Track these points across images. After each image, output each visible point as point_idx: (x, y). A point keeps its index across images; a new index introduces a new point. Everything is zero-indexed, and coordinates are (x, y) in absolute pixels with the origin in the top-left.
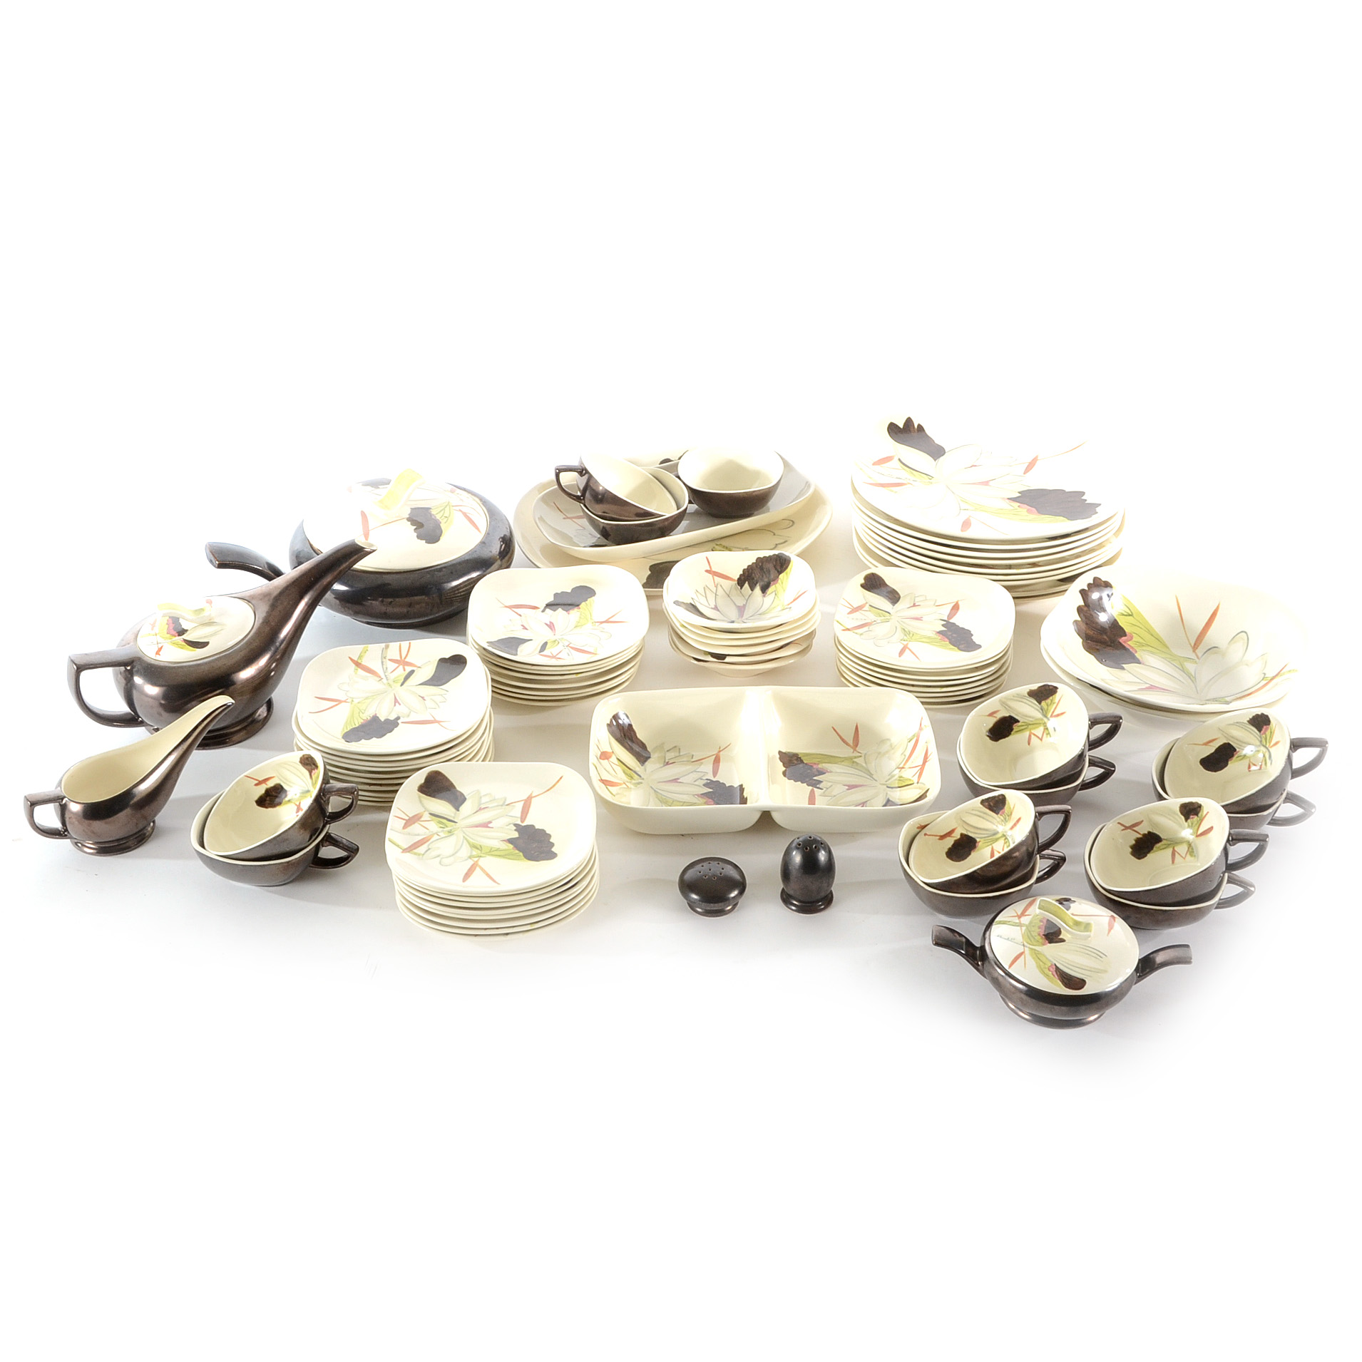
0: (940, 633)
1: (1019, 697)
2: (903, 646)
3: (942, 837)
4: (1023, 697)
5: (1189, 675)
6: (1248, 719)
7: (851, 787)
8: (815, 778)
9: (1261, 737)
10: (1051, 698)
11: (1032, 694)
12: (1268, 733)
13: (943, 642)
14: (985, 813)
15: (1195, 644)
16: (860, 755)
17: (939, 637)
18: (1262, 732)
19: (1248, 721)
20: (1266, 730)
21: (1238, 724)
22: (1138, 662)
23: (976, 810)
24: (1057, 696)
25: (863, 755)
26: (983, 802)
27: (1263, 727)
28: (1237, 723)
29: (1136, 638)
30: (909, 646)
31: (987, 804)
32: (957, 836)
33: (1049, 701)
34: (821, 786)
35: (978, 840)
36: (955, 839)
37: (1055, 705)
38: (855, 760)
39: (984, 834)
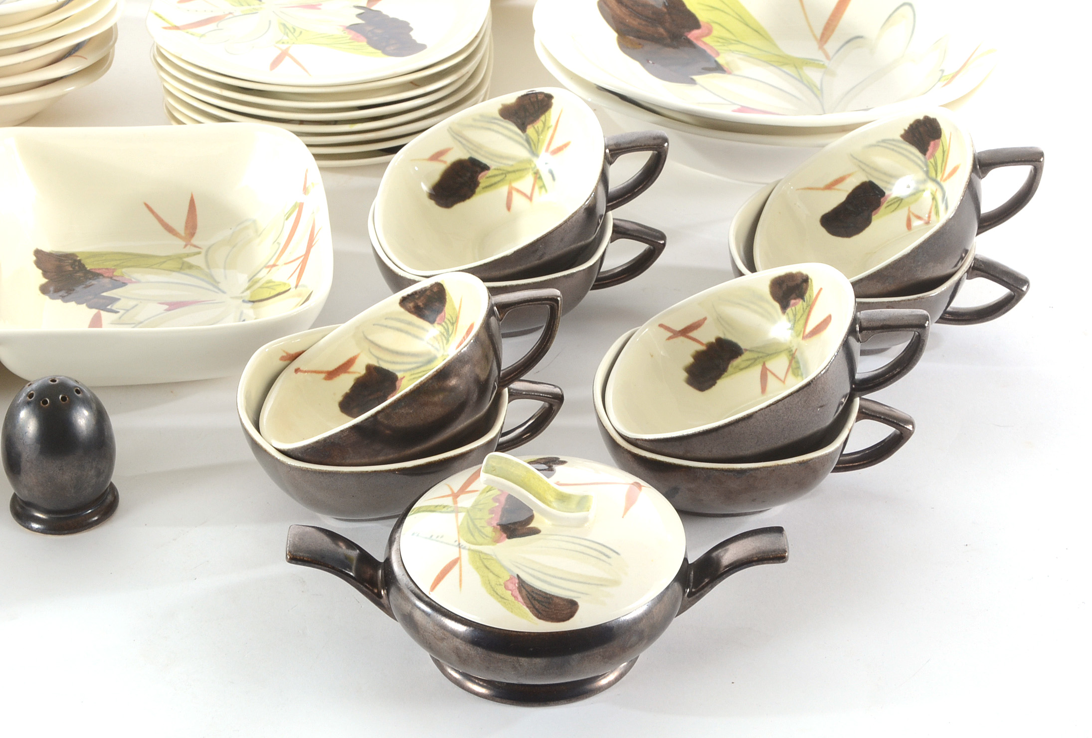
0: (353, 28)
1: (485, 121)
2: (279, 52)
3: (331, 375)
4: (491, 120)
5: (811, 87)
6: (902, 132)
7: (173, 306)
8: (104, 294)
9: (927, 166)
10: (543, 118)
11: (508, 113)
12: (939, 154)
13: (356, 43)
14: (410, 323)
15: (823, 35)
16: (196, 250)
17: (348, 35)
18: (928, 153)
19: (902, 136)
20: (936, 148)
21: (885, 144)
22: (718, 68)
23: (392, 319)
24: (553, 114)
25: (203, 251)
26: (404, 301)
27: (928, 144)
28: (884, 141)
29: (717, 31)
30: (290, 52)
31: (411, 305)
32: (359, 370)
33: (539, 124)
34: (115, 307)
35: (400, 375)
36: (357, 375)
37: (551, 131)
38: (186, 260)
39: (410, 363)
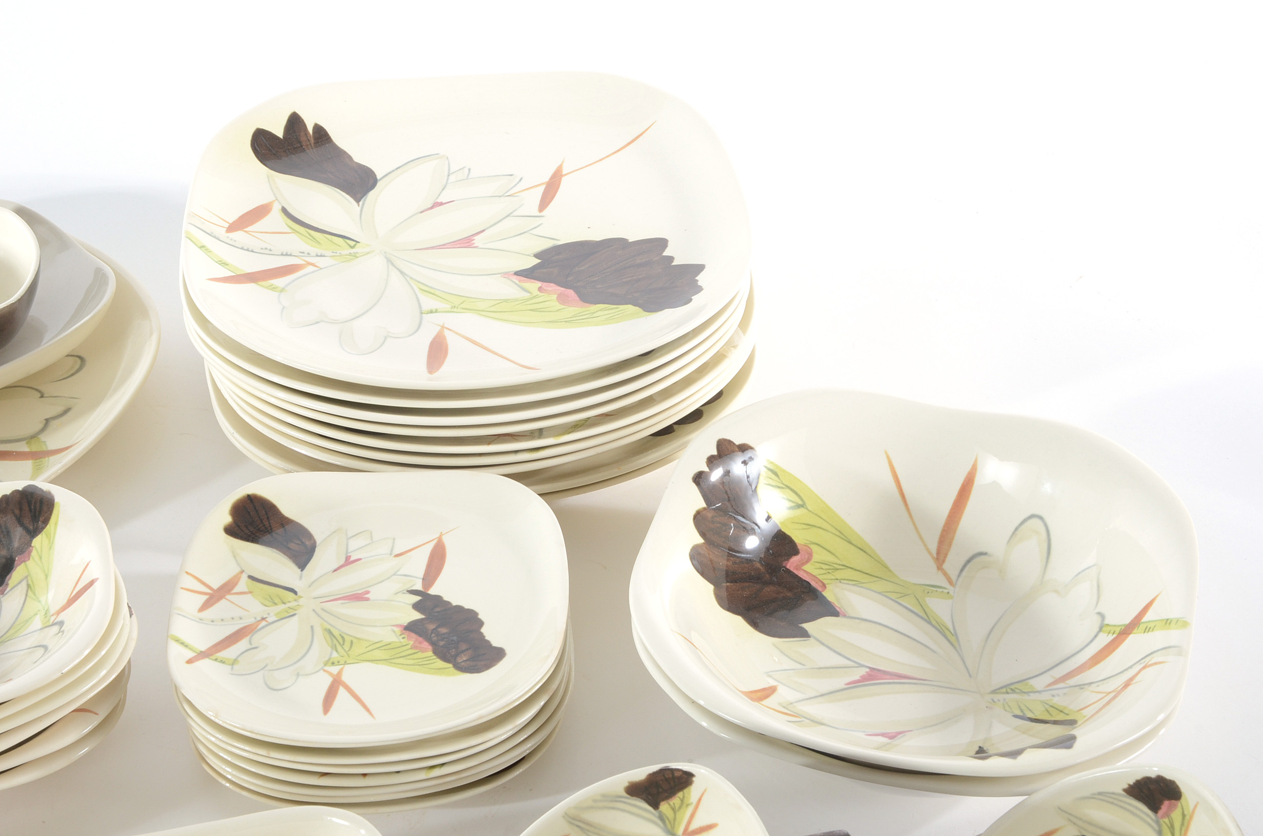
0: (411, 628)
1: (607, 801)
2: (330, 680)
4: (616, 798)
5: (941, 629)
6: (1126, 786)
9: (1158, 823)
10: (680, 794)
11: (635, 790)
12: (1176, 815)
13: (420, 655)
15: (938, 553)
17: (409, 641)
18: (1161, 812)
19: (1125, 790)
20: (1171, 809)
21: (1102, 797)
22: (833, 612)
24: (693, 792)
27: (1161, 803)
28: (1100, 794)
29: (819, 555)
30: (345, 678)
33: (676, 801)
37: (690, 810)
